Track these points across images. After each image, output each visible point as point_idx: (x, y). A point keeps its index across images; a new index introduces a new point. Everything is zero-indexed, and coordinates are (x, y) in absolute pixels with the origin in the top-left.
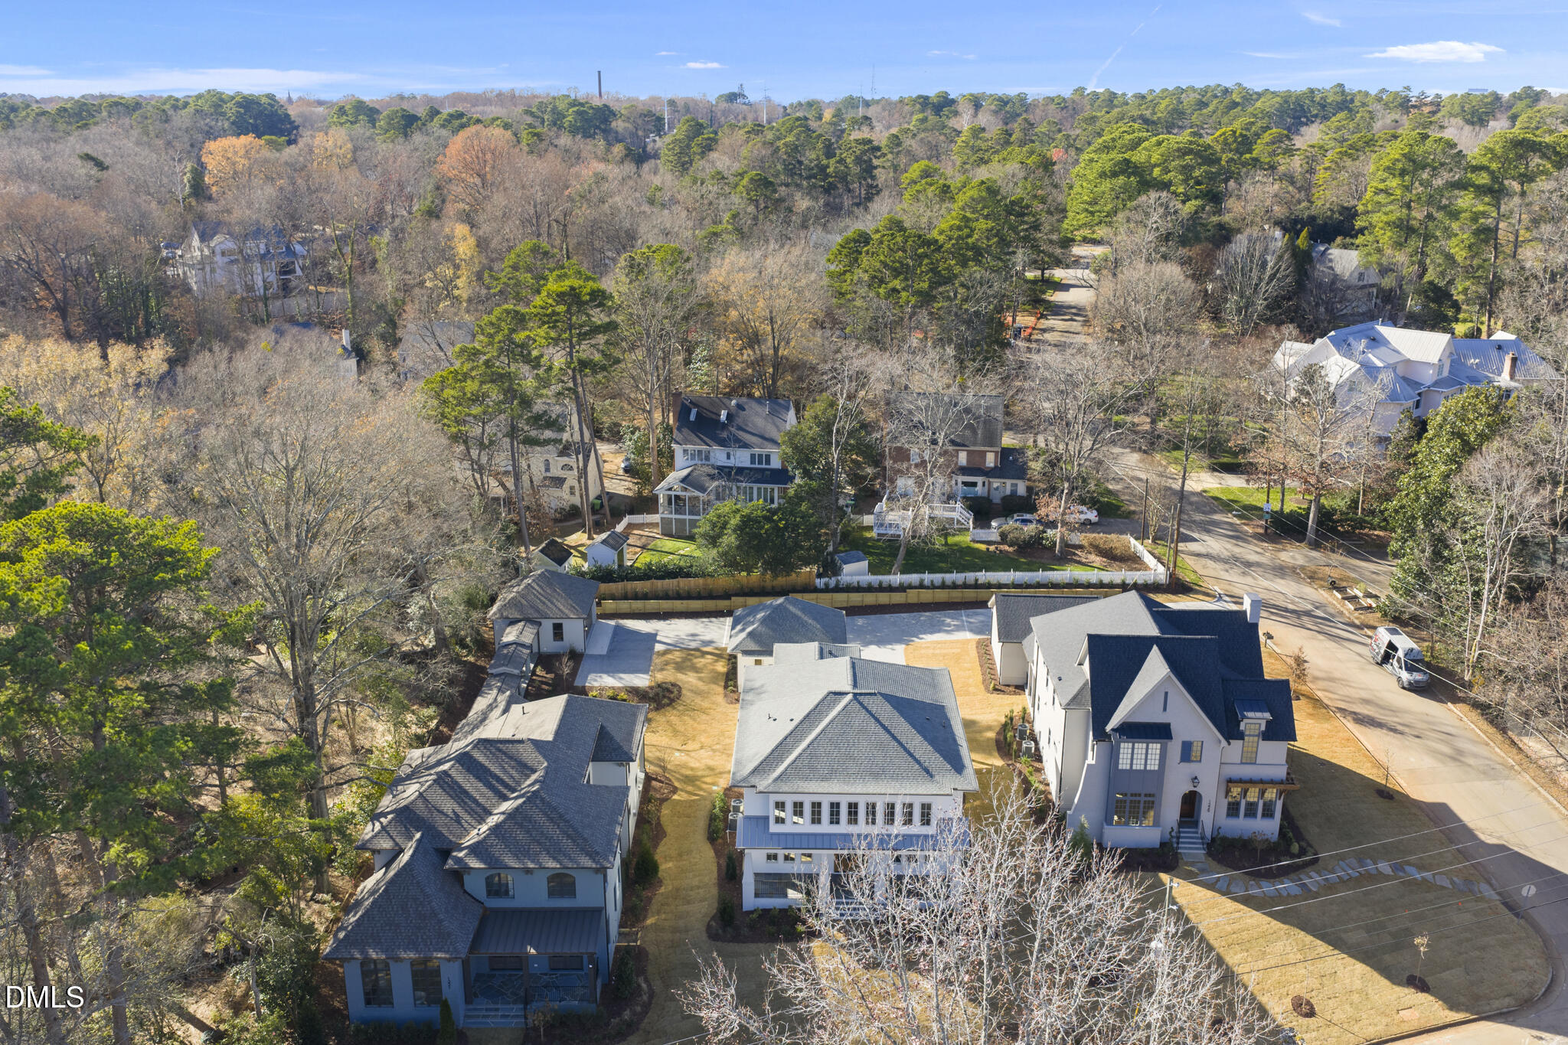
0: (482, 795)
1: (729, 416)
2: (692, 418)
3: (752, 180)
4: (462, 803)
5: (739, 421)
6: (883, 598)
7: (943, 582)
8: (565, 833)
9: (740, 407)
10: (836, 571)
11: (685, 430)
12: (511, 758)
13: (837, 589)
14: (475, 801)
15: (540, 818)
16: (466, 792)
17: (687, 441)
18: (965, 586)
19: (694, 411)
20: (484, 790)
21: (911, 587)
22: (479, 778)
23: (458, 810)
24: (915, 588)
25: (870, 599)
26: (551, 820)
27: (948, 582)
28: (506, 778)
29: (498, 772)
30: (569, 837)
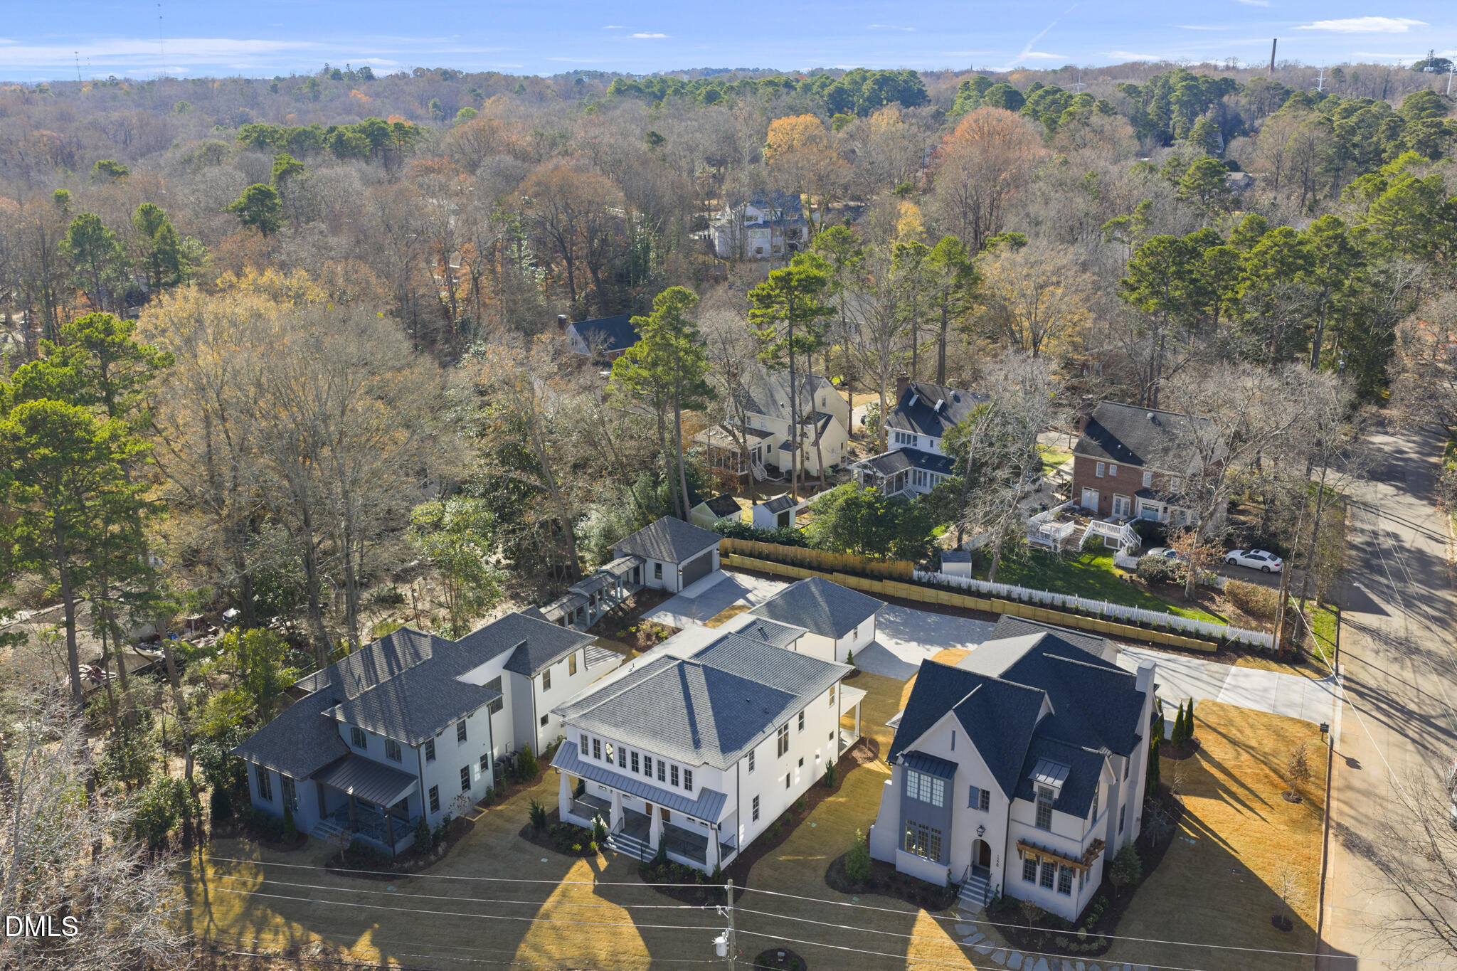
0: (382, 669)
1: (944, 407)
2: (912, 403)
3: (1198, 168)
4: (367, 671)
5: (950, 412)
6: (970, 602)
7: (1031, 598)
8: (401, 710)
9: (957, 398)
10: (938, 568)
11: (901, 414)
12: (413, 646)
13: (929, 585)
14: (375, 672)
15: (392, 695)
16: (373, 664)
17: (899, 424)
18: (1052, 606)
19: (916, 396)
20: (385, 666)
21: (998, 596)
22: (387, 656)
23: (363, 676)
24: (1003, 598)
25: (957, 600)
26: (398, 698)
27: (1036, 599)
28: (402, 661)
29: (400, 654)
30: (402, 714)
